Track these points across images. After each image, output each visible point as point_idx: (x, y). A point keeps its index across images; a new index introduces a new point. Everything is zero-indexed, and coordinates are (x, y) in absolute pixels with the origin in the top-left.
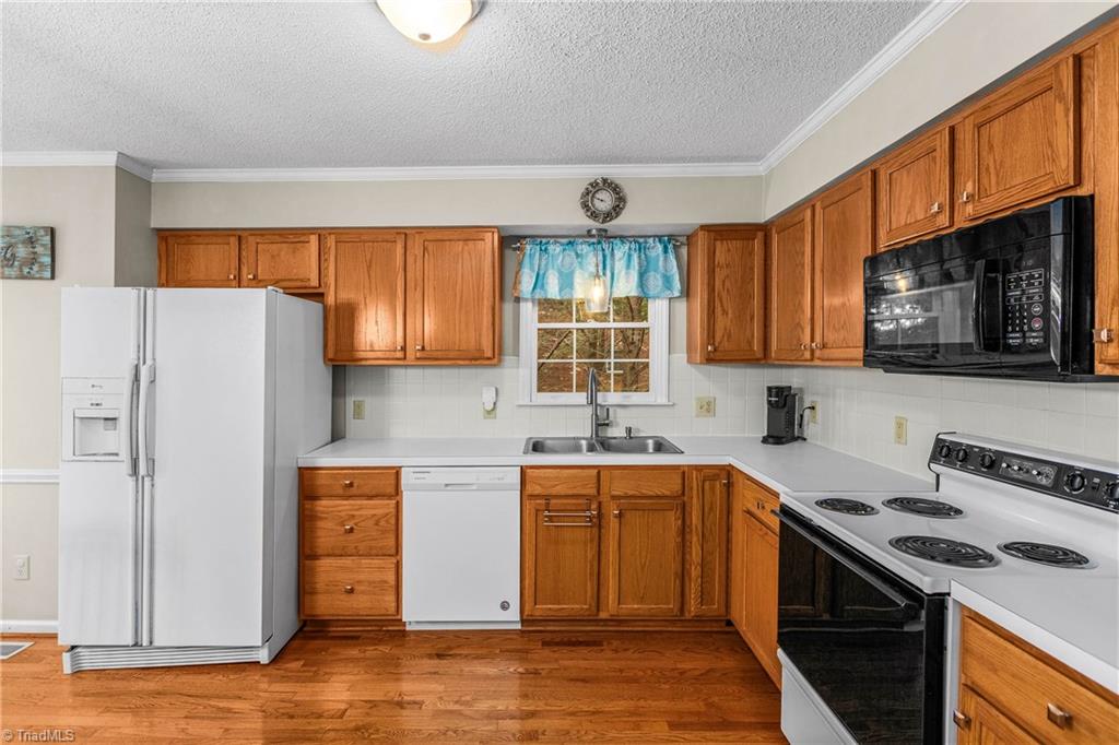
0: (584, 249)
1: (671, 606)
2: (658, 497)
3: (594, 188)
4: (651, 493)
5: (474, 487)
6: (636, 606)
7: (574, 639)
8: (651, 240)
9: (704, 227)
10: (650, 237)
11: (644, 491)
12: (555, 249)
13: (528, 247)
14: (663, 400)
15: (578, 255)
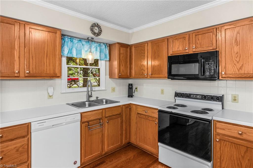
0: (84, 43)
1: (119, 143)
2: (116, 115)
3: (95, 25)
4: (115, 114)
5: (64, 124)
6: (112, 147)
7: (96, 164)
8: (102, 44)
9: (118, 43)
10: (102, 43)
11: (113, 114)
12: (75, 41)
13: (66, 39)
14: (104, 89)
15: (83, 45)
